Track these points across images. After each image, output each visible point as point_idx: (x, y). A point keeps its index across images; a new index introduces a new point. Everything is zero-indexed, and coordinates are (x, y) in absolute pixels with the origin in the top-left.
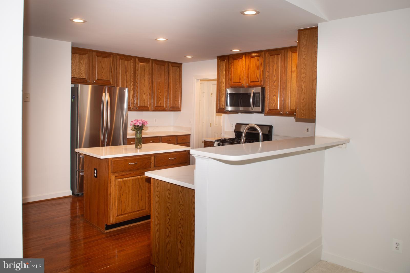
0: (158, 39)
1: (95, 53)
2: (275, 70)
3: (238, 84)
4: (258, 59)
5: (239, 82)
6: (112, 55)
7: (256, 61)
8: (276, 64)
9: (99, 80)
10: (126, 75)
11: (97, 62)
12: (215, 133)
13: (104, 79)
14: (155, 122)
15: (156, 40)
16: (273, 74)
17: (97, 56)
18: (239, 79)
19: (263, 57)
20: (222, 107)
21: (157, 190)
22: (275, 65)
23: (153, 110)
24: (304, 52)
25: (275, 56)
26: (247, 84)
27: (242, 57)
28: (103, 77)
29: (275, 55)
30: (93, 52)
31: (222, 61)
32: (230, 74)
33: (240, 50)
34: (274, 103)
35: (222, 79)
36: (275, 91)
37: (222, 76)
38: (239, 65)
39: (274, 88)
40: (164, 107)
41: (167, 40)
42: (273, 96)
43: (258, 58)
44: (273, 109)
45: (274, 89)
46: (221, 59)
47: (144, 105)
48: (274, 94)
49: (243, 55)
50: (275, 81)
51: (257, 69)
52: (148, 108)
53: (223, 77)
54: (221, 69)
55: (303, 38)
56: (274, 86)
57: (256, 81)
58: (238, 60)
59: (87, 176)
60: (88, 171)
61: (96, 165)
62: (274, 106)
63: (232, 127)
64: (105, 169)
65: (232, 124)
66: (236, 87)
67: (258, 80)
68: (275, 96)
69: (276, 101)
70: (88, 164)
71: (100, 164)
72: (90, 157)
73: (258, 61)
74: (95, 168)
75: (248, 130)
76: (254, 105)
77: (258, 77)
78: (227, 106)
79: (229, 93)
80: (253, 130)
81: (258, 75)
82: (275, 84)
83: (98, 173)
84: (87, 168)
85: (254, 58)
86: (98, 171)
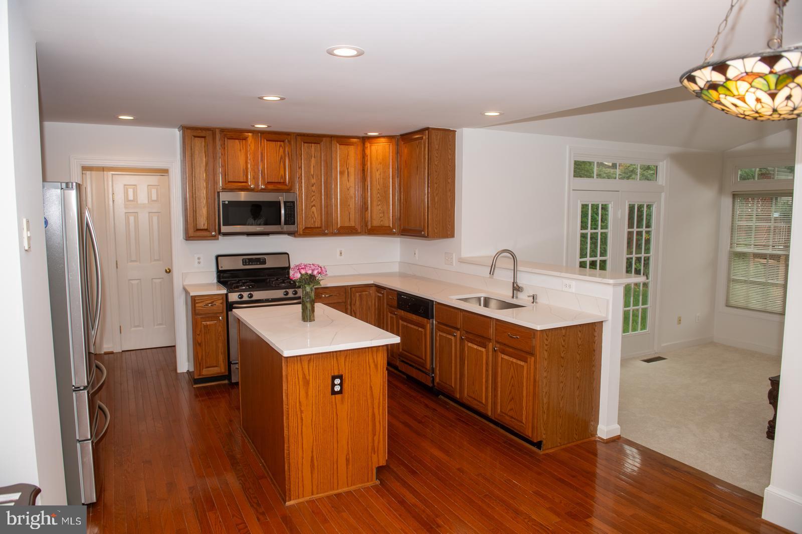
2: (314, 166)
3: (241, 184)
4: (281, 146)
5: (243, 181)
7: (278, 148)
16: (310, 172)
18: (242, 175)
19: (290, 144)
20: (199, 227)
21: (546, 342)
22: (313, 158)
26: (261, 185)
27: (247, 137)
29: (312, 143)
32: (221, 163)
33: (268, 126)
34: (313, 218)
35: (200, 173)
36: (314, 200)
37: (200, 168)
38: (240, 150)
39: (313, 194)
42: (312, 207)
43: (282, 143)
44: (312, 226)
45: (313, 196)
46: (194, 132)
48: (312, 204)
49: (248, 133)
50: (314, 184)
51: (280, 163)
53: (203, 169)
54: (196, 152)
56: (313, 191)
57: (279, 181)
58: (237, 141)
59: (300, 402)
60: (303, 393)
61: (336, 368)
62: (314, 222)
63: (199, 263)
64: (372, 365)
65: (199, 258)
66: (236, 189)
67: (282, 181)
68: (314, 207)
69: (316, 216)
70: (301, 377)
71: (352, 362)
72: (308, 359)
73: (281, 148)
74: (336, 374)
75: (249, 265)
76: (286, 223)
77: (282, 175)
78: (223, 225)
79: (228, 201)
80: (258, 263)
81: (282, 172)
82: (314, 188)
83: (345, 381)
84: (298, 387)
85: (274, 143)
86: (345, 378)
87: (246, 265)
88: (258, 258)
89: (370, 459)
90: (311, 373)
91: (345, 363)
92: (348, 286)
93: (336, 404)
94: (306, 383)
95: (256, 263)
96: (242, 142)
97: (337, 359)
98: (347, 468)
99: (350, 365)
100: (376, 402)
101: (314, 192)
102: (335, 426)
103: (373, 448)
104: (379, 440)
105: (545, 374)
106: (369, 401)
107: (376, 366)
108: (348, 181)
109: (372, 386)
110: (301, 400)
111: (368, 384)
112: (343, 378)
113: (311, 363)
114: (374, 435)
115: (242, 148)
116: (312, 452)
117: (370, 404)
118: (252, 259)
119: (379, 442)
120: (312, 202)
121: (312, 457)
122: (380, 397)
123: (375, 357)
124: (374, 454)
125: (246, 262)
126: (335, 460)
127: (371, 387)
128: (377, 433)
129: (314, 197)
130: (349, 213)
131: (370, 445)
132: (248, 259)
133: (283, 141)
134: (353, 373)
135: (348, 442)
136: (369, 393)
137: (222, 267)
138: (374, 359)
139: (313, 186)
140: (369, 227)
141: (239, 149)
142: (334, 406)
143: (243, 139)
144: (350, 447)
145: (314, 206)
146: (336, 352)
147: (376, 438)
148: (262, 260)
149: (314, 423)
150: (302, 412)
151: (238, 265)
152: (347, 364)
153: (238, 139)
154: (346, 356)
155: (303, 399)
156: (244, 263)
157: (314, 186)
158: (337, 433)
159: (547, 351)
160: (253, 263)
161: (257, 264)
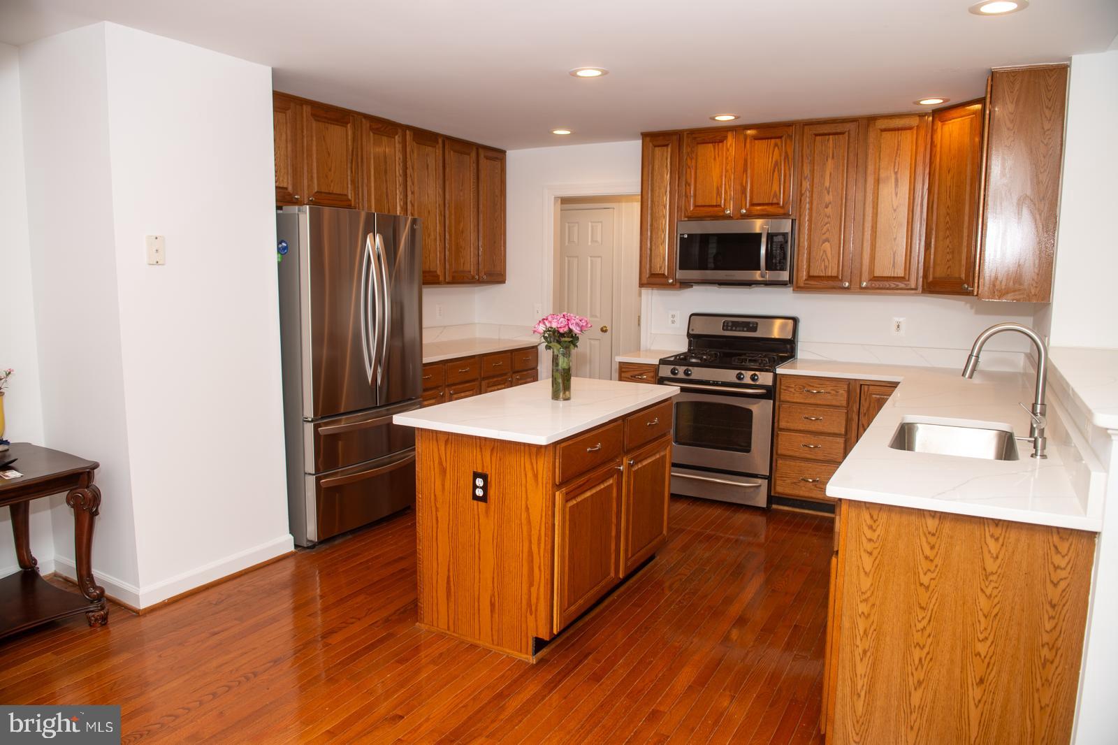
0: (579, 74)
1: (307, 110)
2: (831, 174)
3: (711, 209)
4: (776, 145)
5: (715, 204)
6: (352, 116)
7: (773, 149)
8: (833, 157)
9: (321, 192)
10: (386, 181)
11: (314, 139)
12: (590, 339)
13: (334, 192)
14: (440, 315)
15: (573, 74)
16: (824, 184)
17: (316, 120)
18: (715, 195)
19: (791, 141)
20: (658, 271)
22: (830, 160)
23: (447, 281)
24: (1008, 129)
25: (831, 136)
26: (742, 209)
27: (727, 137)
28: (332, 184)
29: (829, 135)
30: (302, 105)
31: (658, 146)
32: (686, 180)
33: (737, 118)
34: (824, 260)
35: (659, 196)
36: (828, 230)
37: (660, 188)
38: (715, 159)
39: (826, 220)
40: (470, 272)
41: (605, 73)
42: (821, 241)
43: (778, 141)
44: (822, 275)
45: (826, 224)
46: (655, 140)
47: (430, 268)
48: (824, 237)
49: (727, 131)
50: (830, 203)
51: (774, 171)
52: (438, 276)
53: (663, 190)
54: (656, 167)
55: (1006, 93)
56: (826, 216)
57: (771, 202)
58: (711, 145)
59: (435, 496)
60: (438, 483)
61: (479, 461)
62: (826, 267)
63: (673, 322)
64: (530, 475)
65: (673, 316)
66: (705, 217)
67: (775, 201)
68: (826, 243)
69: (829, 255)
70: (437, 462)
71: (500, 460)
72: (446, 439)
73: (777, 148)
74: (480, 471)
75: (731, 330)
76: (770, 267)
77: (775, 192)
78: (680, 269)
79: (688, 235)
80: (745, 329)
81: (775, 187)
82: (828, 211)
83: (491, 486)
84: (432, 472)
85: (765, 142)
86: (491, 480)
87: (727, 330)
88: (748, 322)
89: (523, 619)
90: (448, 459)
91: (491, 458)
92: (855, 380)
93: (478, 515)
94: (443, 471)
95: (741, 329)
96: (718, 145)
97: (481, 448)
98: (492, 616)
99: (498, 463)
100: (535, 533)
101: (828, 217)
102: (477, 546)
103: (529, 605)
104: (538, 594)
105: (863, 608)
106: (525, 529)
107: (536, 476)
108: (896, 194)
109: (529, 506)
110: (437, 493)
111: (524, 503)
112: (489, 480)
113: (449, 446)
114: (531, 584)
115: (717, 156)
116: (449, 570)
117: (525, 533)
118: (737, 322)
119: (538, 599)
120: (825, 233)
121: (449, 577)
122: (540, 527)
123: (534, 461)
124: (531, 614)
125: (727, 326)
126: (476, 596)
127: (527, 509)
128: (536, 583)
129: (828, 225)
130: (894, 254)
131: (525, 597)
132: (733, 322)
133: (780, 137)
134: (502, 477)
135: (493, 578)
136: (524, 516)
137: (693, 330)
138: (532, 464)
139: (827, 207)
140: (931, 279)
141: (713, 157)
142: (476, 517)
143: (719, 142)
144: (495, 585)
145: (827, 240)
146: (480, 438)
147: (534, 590)
148: (751, 325)
149: (450, 532)
150: (437, 510)
151: (716, 329)
152: (494, 459)
153: (712, 143)
154: (493, 448)
155: (439, 493)
156: (725, 328)
157: (830, 206)
158: (480, 558)
159: (870, 554)
160: (738, 329)
161: (743, 331)
